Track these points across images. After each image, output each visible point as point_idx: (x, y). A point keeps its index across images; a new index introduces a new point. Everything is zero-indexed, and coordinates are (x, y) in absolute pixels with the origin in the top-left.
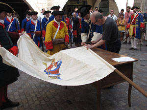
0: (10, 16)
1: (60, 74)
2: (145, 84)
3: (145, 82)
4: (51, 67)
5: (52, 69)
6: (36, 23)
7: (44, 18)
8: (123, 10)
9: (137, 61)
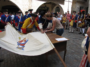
1: (24, 46)
2: (73, 51)
3: (74, 50)
4: (22, 41)
5: (22, 43)
6: (20, 17)
7: (25, 15)
8: (66, 13)
9: (69, 40)
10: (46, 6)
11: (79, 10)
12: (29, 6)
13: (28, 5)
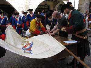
0: (2, 15)
1: (32, 51)
5: (27, 48)
10: (46, 4)
11: (89, 6)
12: (26, 5)
13: (25, 3)
